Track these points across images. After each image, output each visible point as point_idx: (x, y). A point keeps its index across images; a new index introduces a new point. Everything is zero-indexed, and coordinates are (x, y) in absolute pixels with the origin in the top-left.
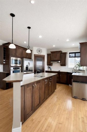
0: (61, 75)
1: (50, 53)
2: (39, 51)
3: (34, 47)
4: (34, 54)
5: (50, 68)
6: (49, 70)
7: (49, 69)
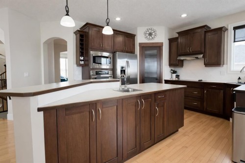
0: (207, 91)
1: (177, 35)
2: (150, 34)
3: (138, 28)
4: (140, 44)
5: (174, 72)
6: (174, 78)
7: (174, 75)
